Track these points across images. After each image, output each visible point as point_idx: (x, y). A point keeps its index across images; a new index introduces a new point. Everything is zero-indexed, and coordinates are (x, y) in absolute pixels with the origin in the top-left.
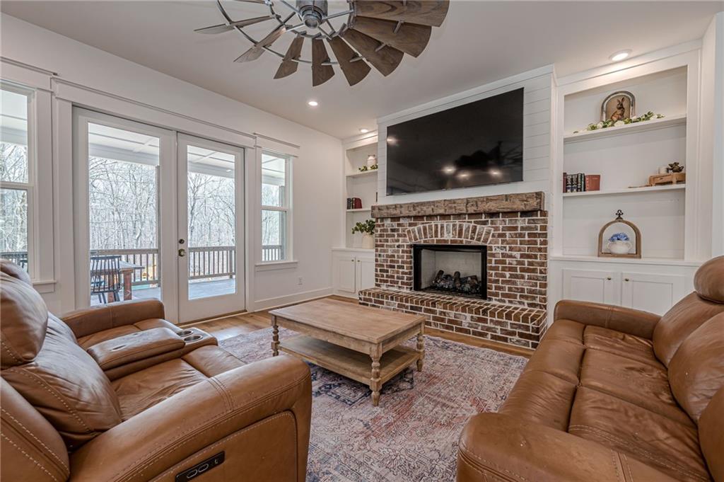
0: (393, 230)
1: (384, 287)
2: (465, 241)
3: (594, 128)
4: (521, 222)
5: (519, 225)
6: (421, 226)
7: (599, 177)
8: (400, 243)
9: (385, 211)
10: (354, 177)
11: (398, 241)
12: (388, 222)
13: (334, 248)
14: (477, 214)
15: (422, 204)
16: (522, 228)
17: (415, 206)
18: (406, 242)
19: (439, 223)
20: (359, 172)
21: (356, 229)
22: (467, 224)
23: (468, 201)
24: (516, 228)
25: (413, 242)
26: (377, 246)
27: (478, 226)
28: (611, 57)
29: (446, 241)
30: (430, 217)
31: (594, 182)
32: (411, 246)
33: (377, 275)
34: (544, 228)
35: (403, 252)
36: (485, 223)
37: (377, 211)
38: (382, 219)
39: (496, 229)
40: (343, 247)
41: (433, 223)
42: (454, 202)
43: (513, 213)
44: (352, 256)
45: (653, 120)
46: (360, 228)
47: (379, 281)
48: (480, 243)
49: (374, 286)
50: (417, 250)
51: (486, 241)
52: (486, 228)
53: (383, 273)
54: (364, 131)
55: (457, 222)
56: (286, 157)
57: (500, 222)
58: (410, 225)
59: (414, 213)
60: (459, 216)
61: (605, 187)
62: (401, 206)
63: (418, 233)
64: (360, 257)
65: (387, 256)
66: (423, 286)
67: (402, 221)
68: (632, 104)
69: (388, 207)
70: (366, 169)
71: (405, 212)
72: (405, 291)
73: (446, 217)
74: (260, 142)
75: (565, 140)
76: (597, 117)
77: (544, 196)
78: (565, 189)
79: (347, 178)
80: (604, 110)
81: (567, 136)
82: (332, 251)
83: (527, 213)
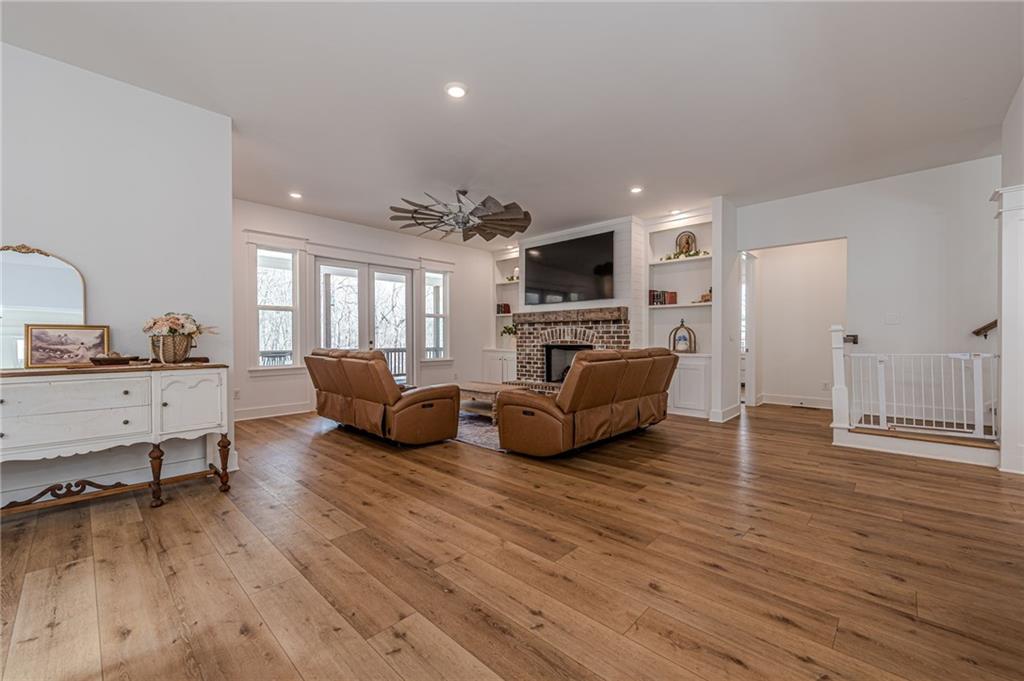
0: (530, 333)
1: (523, 380)
2: (579, 342)
3: (669, 258)
4: (613, 328)
5: (612, 330)
6: (549, 330)
7: (675, 293)
8: (535, 344)
9: (523, 318)
10: (504, 285)
11: (533, 342)
12: (526, 326)
13: (486, 348)
14: (587, 322)
15: (549, 313)
16: (614, 332)
17: (543, 314)
18: (539, 343)
19: (562, 327)
20: (507, 281)
21: (504, 332)
22: (580, 329)
23: (578, 312)
24: (610, 332)
25: (545, 343)
26: (518, 346)
27: (587, 331)
28: (670, 211)
29: (567, 342)
30: (556, 323)
31: (673, 298)
32: (543, 346)
33: (518, 371)
34: (625, 332)
35: (537, 350)
36: (591, 328)
37: (516, 318)
38: (522, 324)
39: (598, 333)
40: (493, 347)
41: (558, 328)
42: (569, 312)
43: (606, 321)
44: (500, 355)
45: (701, 256)
46: (508, 331)
47: (520, 375)
48: (588, 343)
49: (515, 379)
50: (549, 349)
51: (592, 341)
52: (592, 332)
53: (523, 368)
54: (509, 247)
55: (574, 327)
56: (444, 273)
57: (601, 328)
58: (542, 329)
59: (543, 320)
60: (574, 323)
61: (682, 301)
62: (534, 314)
63: (546, 336)
64: (507, 356)
65: (526, 354)
66: (554, 378)
67: (536, 326)
68: (694, 241)
69: (525, 315)
70: (512, 278)
71: (537, 320)
72: (539, 382)
73: (565, 323)
74: (424, 264)
75: (651, 266)
76: (672, 250)
77: (627, 309)
78: (651, 302)
79: (498, 285)
80: (678, 244)
81: (652, 263)
82: (484, 351)
83: (616, 321)
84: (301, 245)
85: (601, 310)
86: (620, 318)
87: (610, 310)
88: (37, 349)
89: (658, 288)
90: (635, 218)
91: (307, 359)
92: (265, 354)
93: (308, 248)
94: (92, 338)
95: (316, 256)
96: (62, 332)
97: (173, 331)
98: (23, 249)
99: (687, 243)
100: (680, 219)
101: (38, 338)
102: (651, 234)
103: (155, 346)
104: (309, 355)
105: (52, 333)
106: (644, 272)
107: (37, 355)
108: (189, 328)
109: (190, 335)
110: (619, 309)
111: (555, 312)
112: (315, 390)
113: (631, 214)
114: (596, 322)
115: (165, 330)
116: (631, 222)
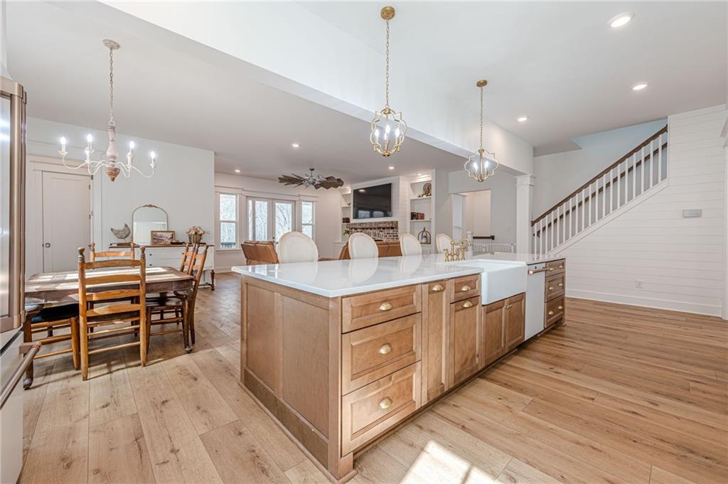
3: (420, 197)
4: (391, 231)
7: (423, 214)
10: (346, 208)
14: (379, 228)
15: (363, 223)
16: (392, 234)
17: (360, 224)
22: (377, 232)
23: (375, 223)
24: (389, 233)
27: (380, 233)
30: (367, 229)
31: (422, 216)
34: (397, 233)
36: (382, 231)
39: (385, 233)
40: (340, 241)
43: (388, 228)
46: (346, 232)
48: (380, 239)
51: (382, 238)
52: (382, 233)
54: (348, 188)
55: (374, 231)
56: (313, 202)
57: (386, 231)
58: (361, 232)
60: (375, 229)
61: (426, 218)
67: (358, 230)
68: (431, 188)
71: (358, 227)
73: (371, 229)
74: (302, 198)
75: (411, 200)
76: (421, 192)
77: (397, 222)
78: (412, 219)
79: (343, 208)
80: (424, 189)
81: (412, 198)
82: (336, 243)
83: (392, 228)
84: (240, 191)
85: (385, 222)
86: (394, 226)
87: (388, 223)
88: (154, 239)
89: (416, 211)
90: (401, 177)
91: (242, 245)
92: (223, 244)
93: (243, 192)
94: (169, 235)
95: (247, 196)
96: (161, 233)
97: (196, 233)
98: (150, 206)
99: (427, 189)
100: (423, 177)
101: (155, 235)
102: (411, 184)
103: (190, 238)
104: (243, 243)
105: (158, 233)
106: (408, 203)
107: (155, 241)
108: (201, 232)
109: (201, 235)
110: (392, 222)
111: (366, 223)
112: (246, 259)
113: (399, 175)
114: (384, 228)
115: (194, 233)
116: (399, 179)
